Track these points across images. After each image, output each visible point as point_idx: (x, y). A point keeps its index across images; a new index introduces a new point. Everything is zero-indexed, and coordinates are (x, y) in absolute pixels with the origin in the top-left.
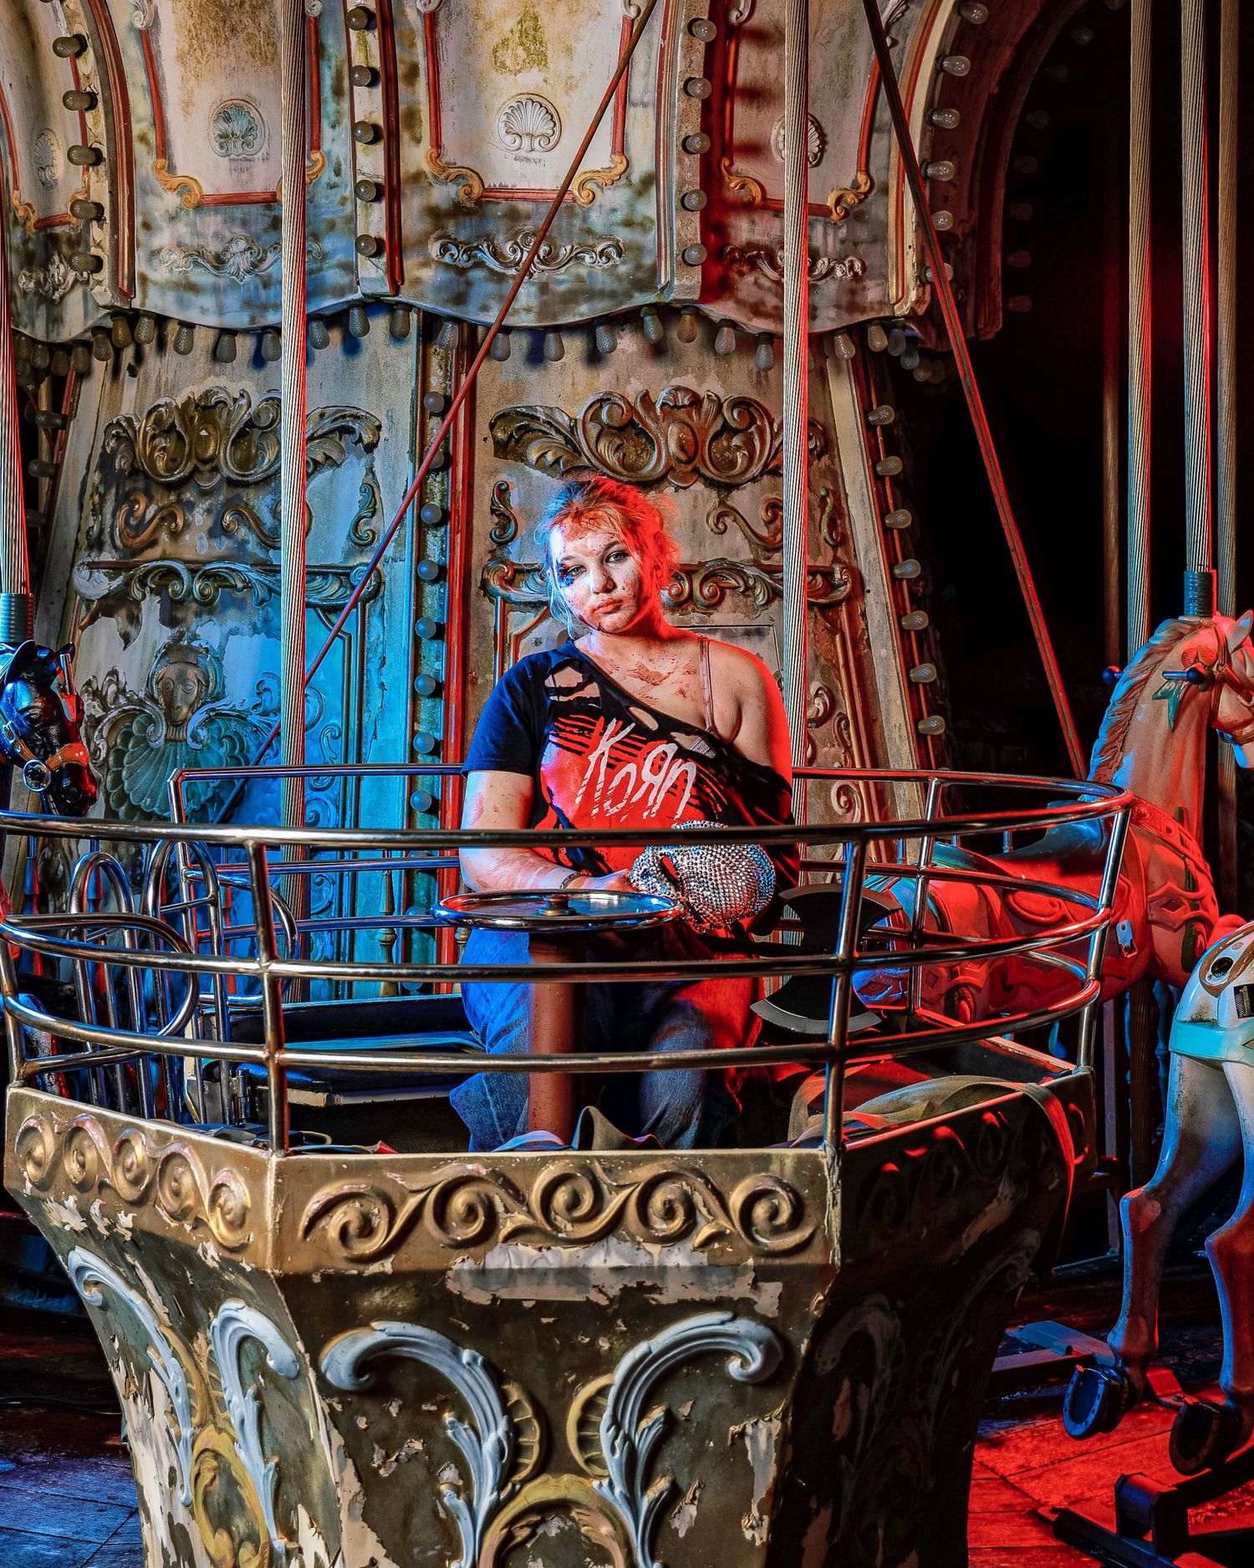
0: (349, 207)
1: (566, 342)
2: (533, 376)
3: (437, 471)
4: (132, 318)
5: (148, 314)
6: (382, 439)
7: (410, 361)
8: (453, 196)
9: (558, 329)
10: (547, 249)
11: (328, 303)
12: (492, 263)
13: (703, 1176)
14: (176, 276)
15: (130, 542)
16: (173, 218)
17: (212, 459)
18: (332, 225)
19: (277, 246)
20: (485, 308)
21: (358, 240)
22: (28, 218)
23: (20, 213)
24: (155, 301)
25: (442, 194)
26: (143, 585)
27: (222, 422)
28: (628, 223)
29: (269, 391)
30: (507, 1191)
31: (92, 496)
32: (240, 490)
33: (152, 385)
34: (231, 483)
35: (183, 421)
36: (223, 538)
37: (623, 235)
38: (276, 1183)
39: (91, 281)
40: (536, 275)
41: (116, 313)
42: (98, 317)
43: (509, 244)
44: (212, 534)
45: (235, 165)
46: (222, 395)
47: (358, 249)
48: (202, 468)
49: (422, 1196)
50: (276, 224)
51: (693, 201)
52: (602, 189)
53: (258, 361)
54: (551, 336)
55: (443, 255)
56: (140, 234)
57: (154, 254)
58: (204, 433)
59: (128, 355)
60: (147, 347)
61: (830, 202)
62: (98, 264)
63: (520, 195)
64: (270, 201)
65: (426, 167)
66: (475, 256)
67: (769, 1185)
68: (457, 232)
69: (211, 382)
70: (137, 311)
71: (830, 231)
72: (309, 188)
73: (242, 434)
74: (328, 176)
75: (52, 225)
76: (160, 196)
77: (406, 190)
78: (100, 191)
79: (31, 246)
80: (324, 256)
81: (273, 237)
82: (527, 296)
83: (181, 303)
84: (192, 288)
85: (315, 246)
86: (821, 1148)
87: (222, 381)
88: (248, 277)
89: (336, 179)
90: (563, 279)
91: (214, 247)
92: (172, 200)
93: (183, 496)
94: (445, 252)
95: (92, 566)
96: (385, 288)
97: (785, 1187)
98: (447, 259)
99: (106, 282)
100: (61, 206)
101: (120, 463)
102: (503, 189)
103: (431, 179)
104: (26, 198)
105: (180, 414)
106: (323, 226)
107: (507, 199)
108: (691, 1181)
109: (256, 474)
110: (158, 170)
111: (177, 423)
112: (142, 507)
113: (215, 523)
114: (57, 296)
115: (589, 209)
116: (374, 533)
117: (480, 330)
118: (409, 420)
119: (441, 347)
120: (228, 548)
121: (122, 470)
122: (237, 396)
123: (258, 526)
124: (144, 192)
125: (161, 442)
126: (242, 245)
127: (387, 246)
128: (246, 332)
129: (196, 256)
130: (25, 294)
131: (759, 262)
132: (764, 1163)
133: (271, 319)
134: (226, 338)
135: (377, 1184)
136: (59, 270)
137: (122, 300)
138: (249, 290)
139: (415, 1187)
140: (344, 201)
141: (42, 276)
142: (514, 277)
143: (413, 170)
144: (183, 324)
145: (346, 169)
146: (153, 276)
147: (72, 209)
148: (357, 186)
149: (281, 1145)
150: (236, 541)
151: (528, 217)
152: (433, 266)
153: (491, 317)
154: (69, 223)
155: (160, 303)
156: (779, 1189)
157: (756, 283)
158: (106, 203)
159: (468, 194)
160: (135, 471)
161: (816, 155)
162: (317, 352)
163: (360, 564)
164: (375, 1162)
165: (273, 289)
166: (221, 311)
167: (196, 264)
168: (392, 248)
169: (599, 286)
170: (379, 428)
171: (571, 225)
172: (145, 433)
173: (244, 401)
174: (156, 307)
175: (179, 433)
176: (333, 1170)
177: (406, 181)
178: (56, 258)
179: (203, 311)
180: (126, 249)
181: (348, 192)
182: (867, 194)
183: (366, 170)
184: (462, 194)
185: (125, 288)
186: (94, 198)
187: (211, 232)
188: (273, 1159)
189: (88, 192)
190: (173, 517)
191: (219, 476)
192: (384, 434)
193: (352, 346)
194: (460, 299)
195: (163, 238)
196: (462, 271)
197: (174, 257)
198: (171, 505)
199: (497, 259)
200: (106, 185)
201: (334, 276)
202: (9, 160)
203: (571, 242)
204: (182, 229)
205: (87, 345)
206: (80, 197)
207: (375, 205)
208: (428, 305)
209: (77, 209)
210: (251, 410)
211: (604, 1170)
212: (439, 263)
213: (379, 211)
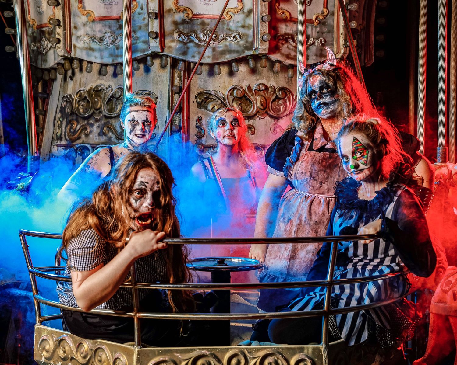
0: (146, 21)
1: (221, 68)
2: (210, 80)
3: (177, 113)
4: (71, 60)
5: (77, 59)
6: (158, 102)
7: (167, 75)
8: (182, 17)
9: (219, 64)
10: (215, 35)
11: (139, 55)
12: (196, 41)
13: (281, 354)
14: (86, 45)
15: (71, 137)
16: (84, 25)
17: (100, 109)
18: (140, 28)
19: (121, 35)
20: (193, 57)
21: (149, 33)
22: (34, 25)
23: (31, 23)
24: (78, 54)
25: (178, 17)
26: (76, 152)
27: (102, 96)
28: (243, 27)
29: (119, 85)
30: (216, 360)
31: (58, 122)
32: (109, 120)
33: (78, 83)
34: (106, 117)
35: (89, 95)
36: (103, 136)
37: (241, 31)
38: (137, 357)
39: (57, 47)
40: (211, 45)
41: (65, 58)
42: (59, 59)
43: (202, 34)
44: (99, 135)
45: (106, 6)
46: (102, 87)
47: (149, 36)
48: (96, 112)
49: (187, 361)
50: (121, 27)
51: (266, 18)
52: (234, 14)
53: (115, 75)
54: (216, 66)
55: (179, 38)
56: (73, 31)
57: (78, 37)
58: (96, 100)
59: (69, 73)
60: (76, 70)
61: (314, 19)
62: (59, 41)
63: (205, 17)
64: (119, 19)
65: (173, 7)
66: (190, 38)
67: (304, 357)
68: (184, 30)
69: (99, 82)
70: (73, 57)
71: (314, 29)
72: (132, 14)
73: (110, 100)
74: (138, 10)
75: (42, 27)
76: (80, 17)
77: (166, 15)
78: (59, 15)
79: (35, 34)
80: (137, 38)
81: (119, 32)
82: (209, 52)
83: (88, 55)
84: (92, 49)
85: (134, 35)
86: (321, 345)
87: (102, 82)
88: (111, 46)
89: (141, 11)
90: (220, 46)
91: (99, 35)
92: (84, 19)
93: (89, 122)
94: (180, 36)
95: (58, 146)
96: (159, 50)
97: (309, 358)
98: (180, 39)
99: (62, 47)
100: (45, 21)
101: (67, 110)
102: (199, 15)
103: (174, 11)
104: (33, 18)
105: (88, 93)
106: (137, 28)
107: (201, 18)
108: (277, 356)
109: (114, 114)
110: (79, 8)
111: (87, 96)
112: (75, 125)
113: (101, 131)
114: (44, 52)
115: (229, 22)
116: (155, 134)
117: (192, 64)
118: (167, 95)
119: (178, 70)
120: (105, 140)
121: (68, 112)
122: (108, 87)
123: (115, 132)
124: (74, 16)
125: (82, 103)
126: (109, 34)
127: (159, 35)
128: (111, 65)
129: (93, 38)
130: (33, 51)
131: (289, 40)
132: (301, 350)
133: (119, 60)
134: (104, 67)
135: (172, 358)
136: (45, 43)
137: (67, 54)
138: (111, 50)
139: (185, 358)
140: (144, 19)
141: (39, 45)
142: (204, 46)
143: (168, 8)
144: (89, 62)
145: (145, 8)
146: (78, 45)
147: (49, 21)
148: (149, 14)
149: (138, 345)
150: (108, 137)
151: (208, 25)
152: (175, 42)
153: (196, 59)
154: (48, 26)
155: (80, 55)
156: (307, 359)
157: (288, 47)
158: (61, 19)
159: (187, 17)
160: (72, 113)
161: (309, 2)
162: (135, 72)
163: (151, 145)
164: (171, 350)
165: (120, 50)
166: (102, 58)
167: (93, 41)
168: (161, 35)
169: (233, 49)
170: (157, 98)
171: (223, 27)
172: (76, 100)
173: (110, 89)
174: (79, 56)
175: (88, 100)
176: (157, 353)
177: (166, 12)
178: (44, 39)
179: (96, 58)
180: (69, 35)
181: (146, 16)
182: (326, 15)
183: (152, 8)
184: (185, 17)
185: (68, 50)
186: (57, 18)
187: (98, 30)
188: (136, 349)
189: (55, 15)
190: (86, 129)
191: (102, 115)
192: (159, 100)
193: (147, 70)
194: (185, 53)
195: (81, 32)
196: (185, 44)
197: (85, 38)
198: (85, 125)
199: (198, 39)
200: (61, 13)
201: (141, 45)
202: (27, 4)
203: (223, 33)
204: (88, 29)
205: (55, 69)
206: (52, 17)
207: (155, 20)
208: (174, 55)
209: (51, 22)
210: (113, 92)
211: (248, 352)
212: (178, 41)
213: (156, 22)
